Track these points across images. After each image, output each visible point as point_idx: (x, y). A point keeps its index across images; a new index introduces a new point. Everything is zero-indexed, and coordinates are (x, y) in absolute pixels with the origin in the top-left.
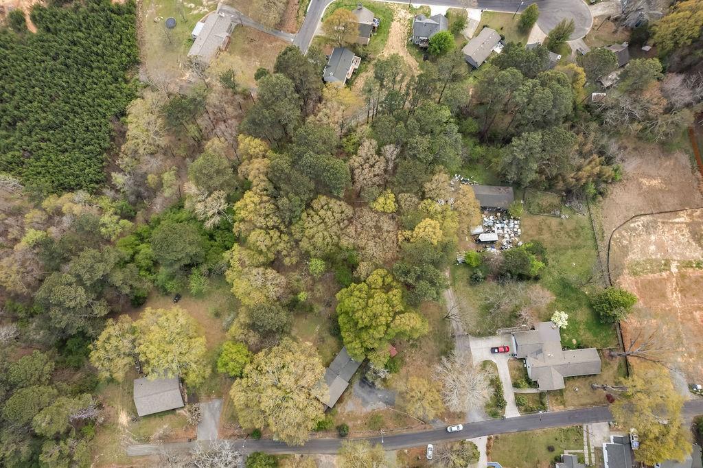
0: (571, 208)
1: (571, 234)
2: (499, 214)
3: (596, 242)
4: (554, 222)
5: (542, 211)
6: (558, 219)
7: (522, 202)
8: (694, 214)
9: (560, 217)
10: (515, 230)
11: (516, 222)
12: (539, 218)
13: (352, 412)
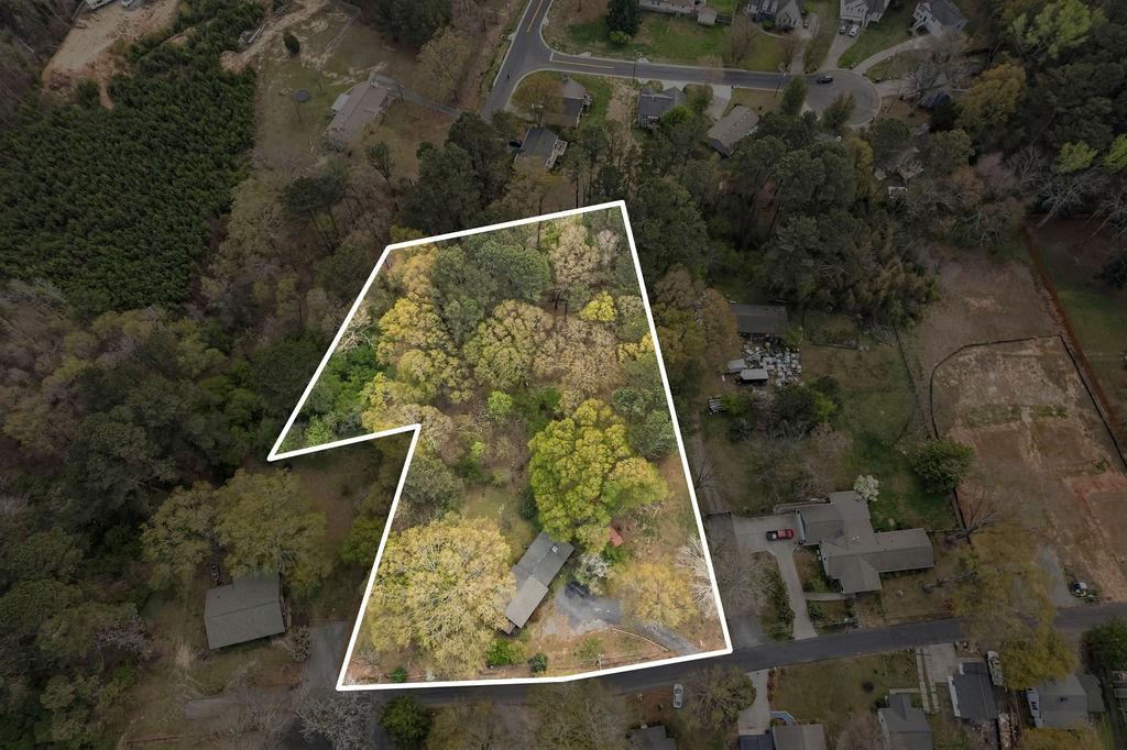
0: (871, 336)
1: (874, 371)
2: (768, 344)
3: (911, 381)
4: (849, 355)
5: (831, 340)
6: (854, 353)
7: (801, 329)
8: (1047, 345)
9: (856, 348)
10: (794, 366)
11: (793, 355)
12: (827, 351)
13: (554, 636)
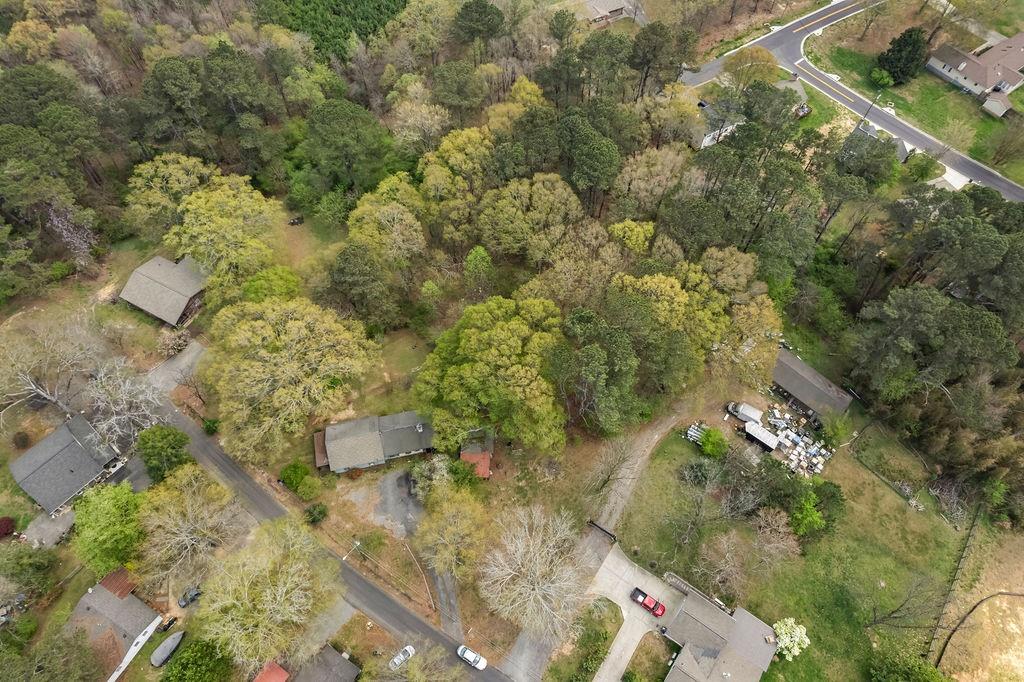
0: (937, 500)
1: (910, 537)
2: (804, 421)
3: (951, 581)
4: (890, 499)
5: (880, 469)
6: (901, 501)
7: (855, 434)
10: (815, 461)
11: (823, 451)
12: (867, 476)
13: (354, 505)
